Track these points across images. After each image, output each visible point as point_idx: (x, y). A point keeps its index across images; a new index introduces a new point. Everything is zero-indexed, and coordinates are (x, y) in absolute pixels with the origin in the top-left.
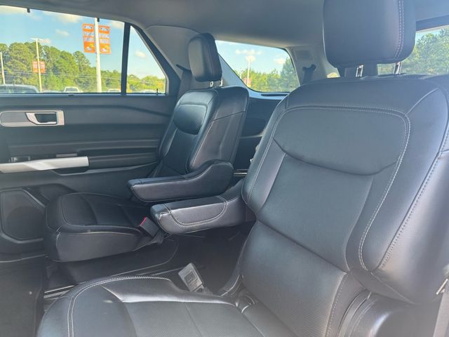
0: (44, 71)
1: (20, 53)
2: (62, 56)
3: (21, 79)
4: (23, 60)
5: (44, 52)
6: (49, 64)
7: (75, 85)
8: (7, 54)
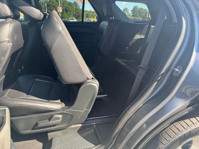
0: (62, 11)
1: (53, 3)
2: (69, 4)
4: (54, 6)
5: (62, 2)
6: (64, 8)
7: (73, 17)
8: (48, 4)
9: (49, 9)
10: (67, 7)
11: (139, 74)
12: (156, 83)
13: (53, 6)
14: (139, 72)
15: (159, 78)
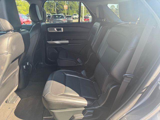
0: (67, 9)
3: (61, 11)
6: (69, 6)
7: (76, 12)
8: (57, 3)
9: (58, 7)
10: (72, 5)
11: (124, 82)
12: (140, 95)
13: (61, 5)
14: (124, 81)
15: (143, 91)
